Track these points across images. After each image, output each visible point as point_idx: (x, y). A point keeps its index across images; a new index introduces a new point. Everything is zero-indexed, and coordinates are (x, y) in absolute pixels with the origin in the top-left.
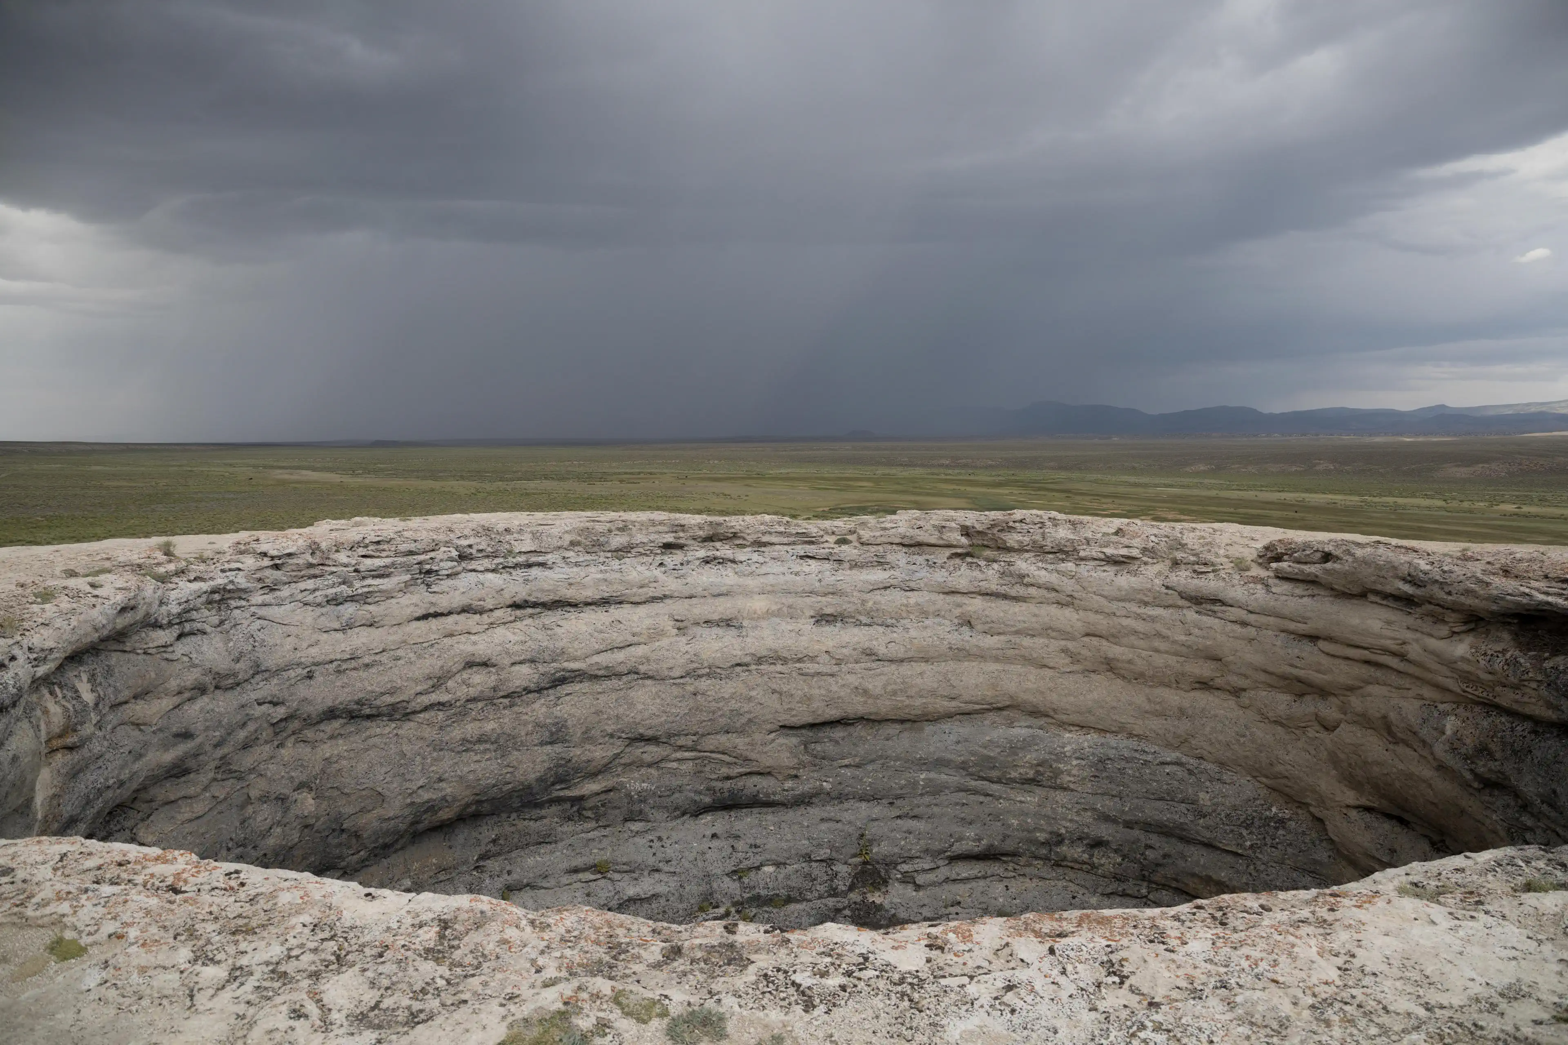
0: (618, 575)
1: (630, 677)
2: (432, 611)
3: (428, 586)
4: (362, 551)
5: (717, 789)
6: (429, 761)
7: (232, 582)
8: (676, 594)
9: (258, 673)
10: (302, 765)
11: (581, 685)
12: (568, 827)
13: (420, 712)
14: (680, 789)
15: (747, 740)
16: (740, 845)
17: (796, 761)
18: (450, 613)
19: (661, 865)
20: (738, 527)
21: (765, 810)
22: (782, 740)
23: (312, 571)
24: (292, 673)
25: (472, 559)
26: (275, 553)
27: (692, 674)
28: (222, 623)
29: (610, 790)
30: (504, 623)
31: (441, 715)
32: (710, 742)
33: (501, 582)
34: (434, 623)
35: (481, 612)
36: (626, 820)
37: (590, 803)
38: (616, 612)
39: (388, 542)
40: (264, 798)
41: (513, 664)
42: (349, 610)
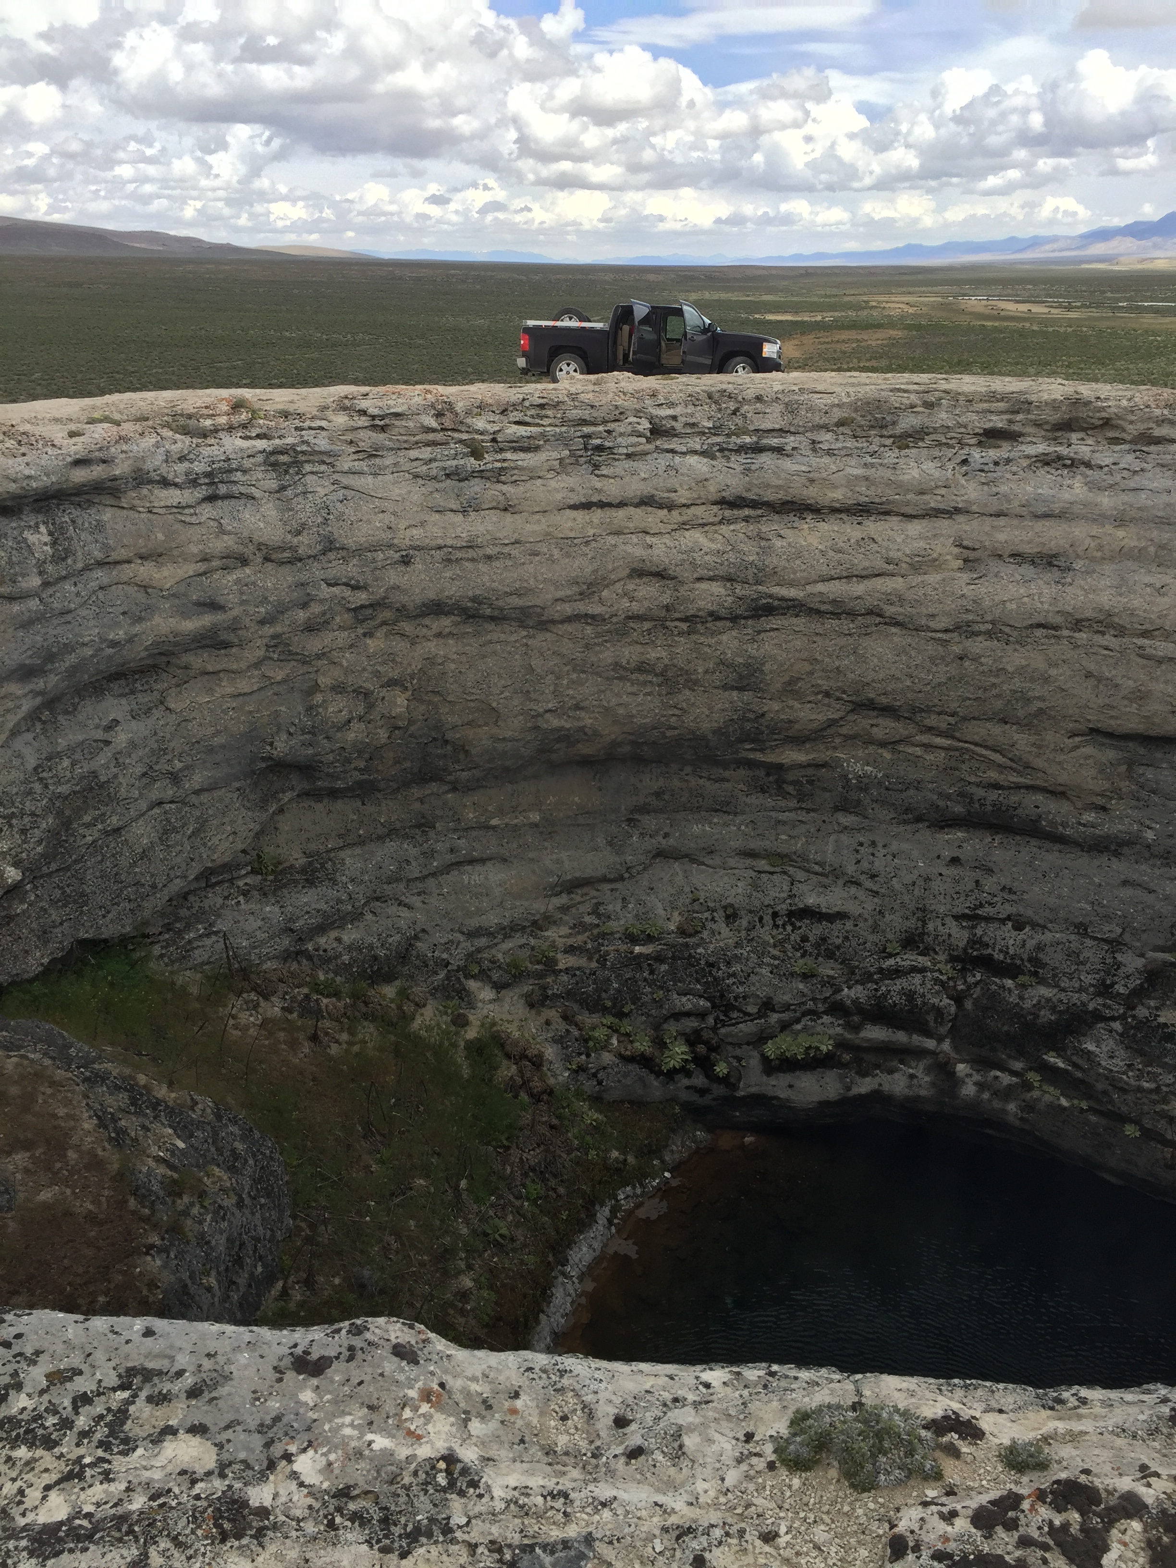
0: (888, 474)
1: (870, 620)
2: (595, 499)
3: (596, 466)
4: (517, 416)
5: (976, 798)
6: (565, 682)
7: (307, 443)
8: (974, 508)
9: (330, 550)
10: (393, 661)
11: (794, 620)
12: (755, 800)
13: (562, 622)
14: (918, 785)
15: (1032, 739)
16: (990, 884)
17: (1107, 785)
18: (621, 505)
19: (863, 877)
20: (1113, 410)
21: (1048, 845)
22: (1088, 750)
23: (431, 436)
24: (380, 556)
25: (676, 436)
26: (376, 412)
27: (964, 629)
28: (283, 488)
29: (823, 766)
30: (703, 525)
31: (589, 630)
32: (977, 731)
33: (705, 469)
34: (598, 515)
35: (670, 506)
36: (836, 809)
37: (791, 776)
38: (873, 527)
39: (555, 406)
40: (338, 689)
41: (699, 579)
42: (476, 487)
